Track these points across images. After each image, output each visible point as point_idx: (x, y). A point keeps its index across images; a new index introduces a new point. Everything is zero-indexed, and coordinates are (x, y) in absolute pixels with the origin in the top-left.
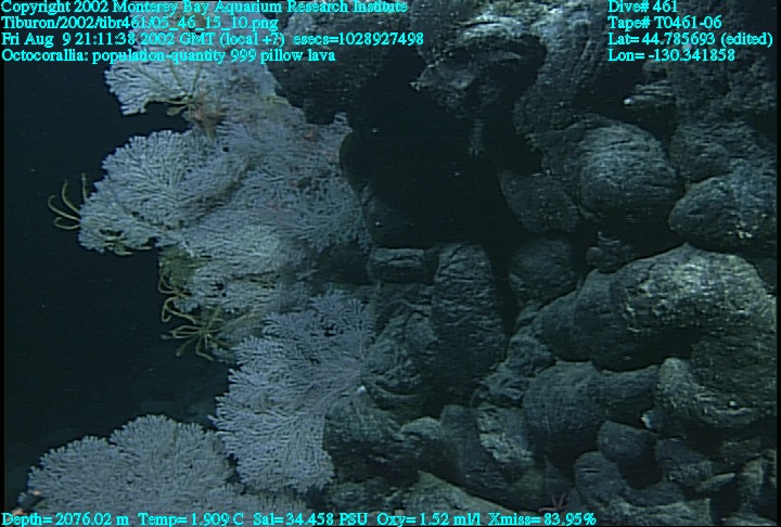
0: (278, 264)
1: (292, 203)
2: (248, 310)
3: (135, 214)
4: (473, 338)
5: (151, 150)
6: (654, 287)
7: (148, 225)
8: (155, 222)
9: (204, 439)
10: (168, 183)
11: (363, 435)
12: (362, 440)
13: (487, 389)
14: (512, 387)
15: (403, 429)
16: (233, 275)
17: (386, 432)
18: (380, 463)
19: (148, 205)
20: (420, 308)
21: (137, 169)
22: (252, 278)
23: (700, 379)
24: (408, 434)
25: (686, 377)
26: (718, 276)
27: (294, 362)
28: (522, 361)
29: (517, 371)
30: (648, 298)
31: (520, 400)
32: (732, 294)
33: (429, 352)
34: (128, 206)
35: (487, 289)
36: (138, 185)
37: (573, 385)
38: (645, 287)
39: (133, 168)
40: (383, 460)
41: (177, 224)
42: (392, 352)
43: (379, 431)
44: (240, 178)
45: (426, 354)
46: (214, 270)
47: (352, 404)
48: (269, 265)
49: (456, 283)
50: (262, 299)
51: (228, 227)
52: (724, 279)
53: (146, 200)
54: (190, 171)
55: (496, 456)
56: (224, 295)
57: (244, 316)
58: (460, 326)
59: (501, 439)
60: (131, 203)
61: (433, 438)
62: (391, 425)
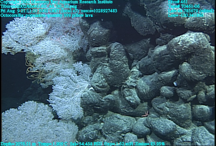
0: (61, 56)
1: (64, 38)
2: (52, 71)
3: (17, 42)
4: (122, 70)
5: (21, 22)
6: (182, 43)
7: (21, 45)
8: (23, 44)
9: (45, 107)
10: (27, 32)
11: (93, 101)
12: (93, 102)
13: (126, 84)
14: (133, 83)
15: (104, 98)
16: (48, 60)
17: (99, 99)
18: (98, 108)
19: (21, 39)
20: (105, 64)
21: (17, 28)
22: (53, 61)
23: (193, 68)
24: (105, 99)
25: (189, 68)
26: (199, 38)
27: (70, 83)
28: (135, 76)
29: (134, 79)
30: (180, 46)
31: (136, 86)
32: (202, 43)
33: (110, 76)
34: (15, 40)
35: (125, 57)
36: (18, 32)
37: (150, 80)
38: (179, 43)
39: (16, 27)
40: (99, 108)
41: (30, 45)
42: (99, 76)
43: (97, 99)
44: (48, 31)
45: (109, 77)
46: (42, 59)
47: (88, 93)
48: (58, 56)
49: (116, 55)
50: (56, 67)
51: (46, 45)
52: (200, 39)
53: (20, 38)
54: (33, 29)
55: (131, 101)
56: (45, 66)
57: (51, 73)
58: (119, 67)
59: (132, 97)
60: (16, 38)
61: (113, 99)
62: (100, 97)
